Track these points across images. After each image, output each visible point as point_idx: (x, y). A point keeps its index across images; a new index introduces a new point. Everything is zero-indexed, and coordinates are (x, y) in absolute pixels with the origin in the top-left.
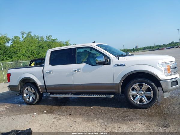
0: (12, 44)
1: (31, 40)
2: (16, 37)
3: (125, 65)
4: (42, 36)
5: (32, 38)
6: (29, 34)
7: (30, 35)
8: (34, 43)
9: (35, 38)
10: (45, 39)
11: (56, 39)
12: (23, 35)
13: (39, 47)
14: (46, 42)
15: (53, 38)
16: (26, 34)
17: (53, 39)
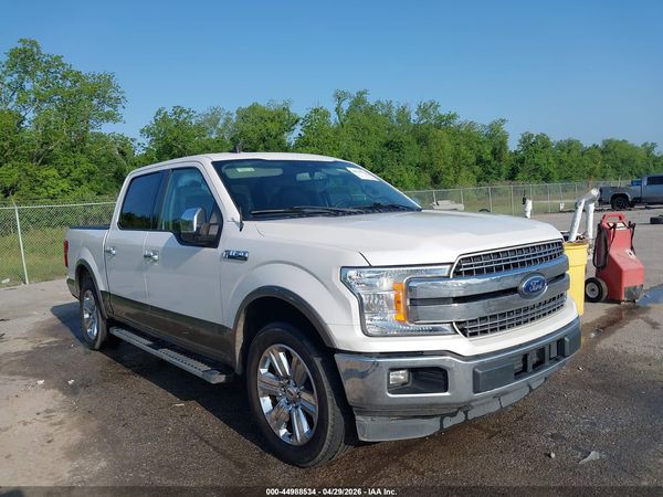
0: (303, 134)
1: (366, 122)
2: (316, 111)
3: (246, 259)
4: (402, 104)
5: (370, 111)
6: (359, 101)
7: (364, 102)
8: (372, 129)
9: (380, 113)
10: (414, 117)
11: (455, 115)
12: (340, 105)
13: (387, 145)
14: (416, 126)
15: (442, 113)
16: (348, 100)
17: (441, 117)
